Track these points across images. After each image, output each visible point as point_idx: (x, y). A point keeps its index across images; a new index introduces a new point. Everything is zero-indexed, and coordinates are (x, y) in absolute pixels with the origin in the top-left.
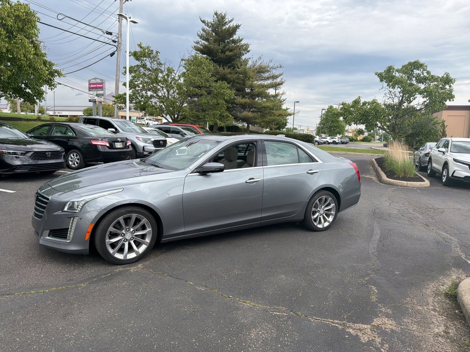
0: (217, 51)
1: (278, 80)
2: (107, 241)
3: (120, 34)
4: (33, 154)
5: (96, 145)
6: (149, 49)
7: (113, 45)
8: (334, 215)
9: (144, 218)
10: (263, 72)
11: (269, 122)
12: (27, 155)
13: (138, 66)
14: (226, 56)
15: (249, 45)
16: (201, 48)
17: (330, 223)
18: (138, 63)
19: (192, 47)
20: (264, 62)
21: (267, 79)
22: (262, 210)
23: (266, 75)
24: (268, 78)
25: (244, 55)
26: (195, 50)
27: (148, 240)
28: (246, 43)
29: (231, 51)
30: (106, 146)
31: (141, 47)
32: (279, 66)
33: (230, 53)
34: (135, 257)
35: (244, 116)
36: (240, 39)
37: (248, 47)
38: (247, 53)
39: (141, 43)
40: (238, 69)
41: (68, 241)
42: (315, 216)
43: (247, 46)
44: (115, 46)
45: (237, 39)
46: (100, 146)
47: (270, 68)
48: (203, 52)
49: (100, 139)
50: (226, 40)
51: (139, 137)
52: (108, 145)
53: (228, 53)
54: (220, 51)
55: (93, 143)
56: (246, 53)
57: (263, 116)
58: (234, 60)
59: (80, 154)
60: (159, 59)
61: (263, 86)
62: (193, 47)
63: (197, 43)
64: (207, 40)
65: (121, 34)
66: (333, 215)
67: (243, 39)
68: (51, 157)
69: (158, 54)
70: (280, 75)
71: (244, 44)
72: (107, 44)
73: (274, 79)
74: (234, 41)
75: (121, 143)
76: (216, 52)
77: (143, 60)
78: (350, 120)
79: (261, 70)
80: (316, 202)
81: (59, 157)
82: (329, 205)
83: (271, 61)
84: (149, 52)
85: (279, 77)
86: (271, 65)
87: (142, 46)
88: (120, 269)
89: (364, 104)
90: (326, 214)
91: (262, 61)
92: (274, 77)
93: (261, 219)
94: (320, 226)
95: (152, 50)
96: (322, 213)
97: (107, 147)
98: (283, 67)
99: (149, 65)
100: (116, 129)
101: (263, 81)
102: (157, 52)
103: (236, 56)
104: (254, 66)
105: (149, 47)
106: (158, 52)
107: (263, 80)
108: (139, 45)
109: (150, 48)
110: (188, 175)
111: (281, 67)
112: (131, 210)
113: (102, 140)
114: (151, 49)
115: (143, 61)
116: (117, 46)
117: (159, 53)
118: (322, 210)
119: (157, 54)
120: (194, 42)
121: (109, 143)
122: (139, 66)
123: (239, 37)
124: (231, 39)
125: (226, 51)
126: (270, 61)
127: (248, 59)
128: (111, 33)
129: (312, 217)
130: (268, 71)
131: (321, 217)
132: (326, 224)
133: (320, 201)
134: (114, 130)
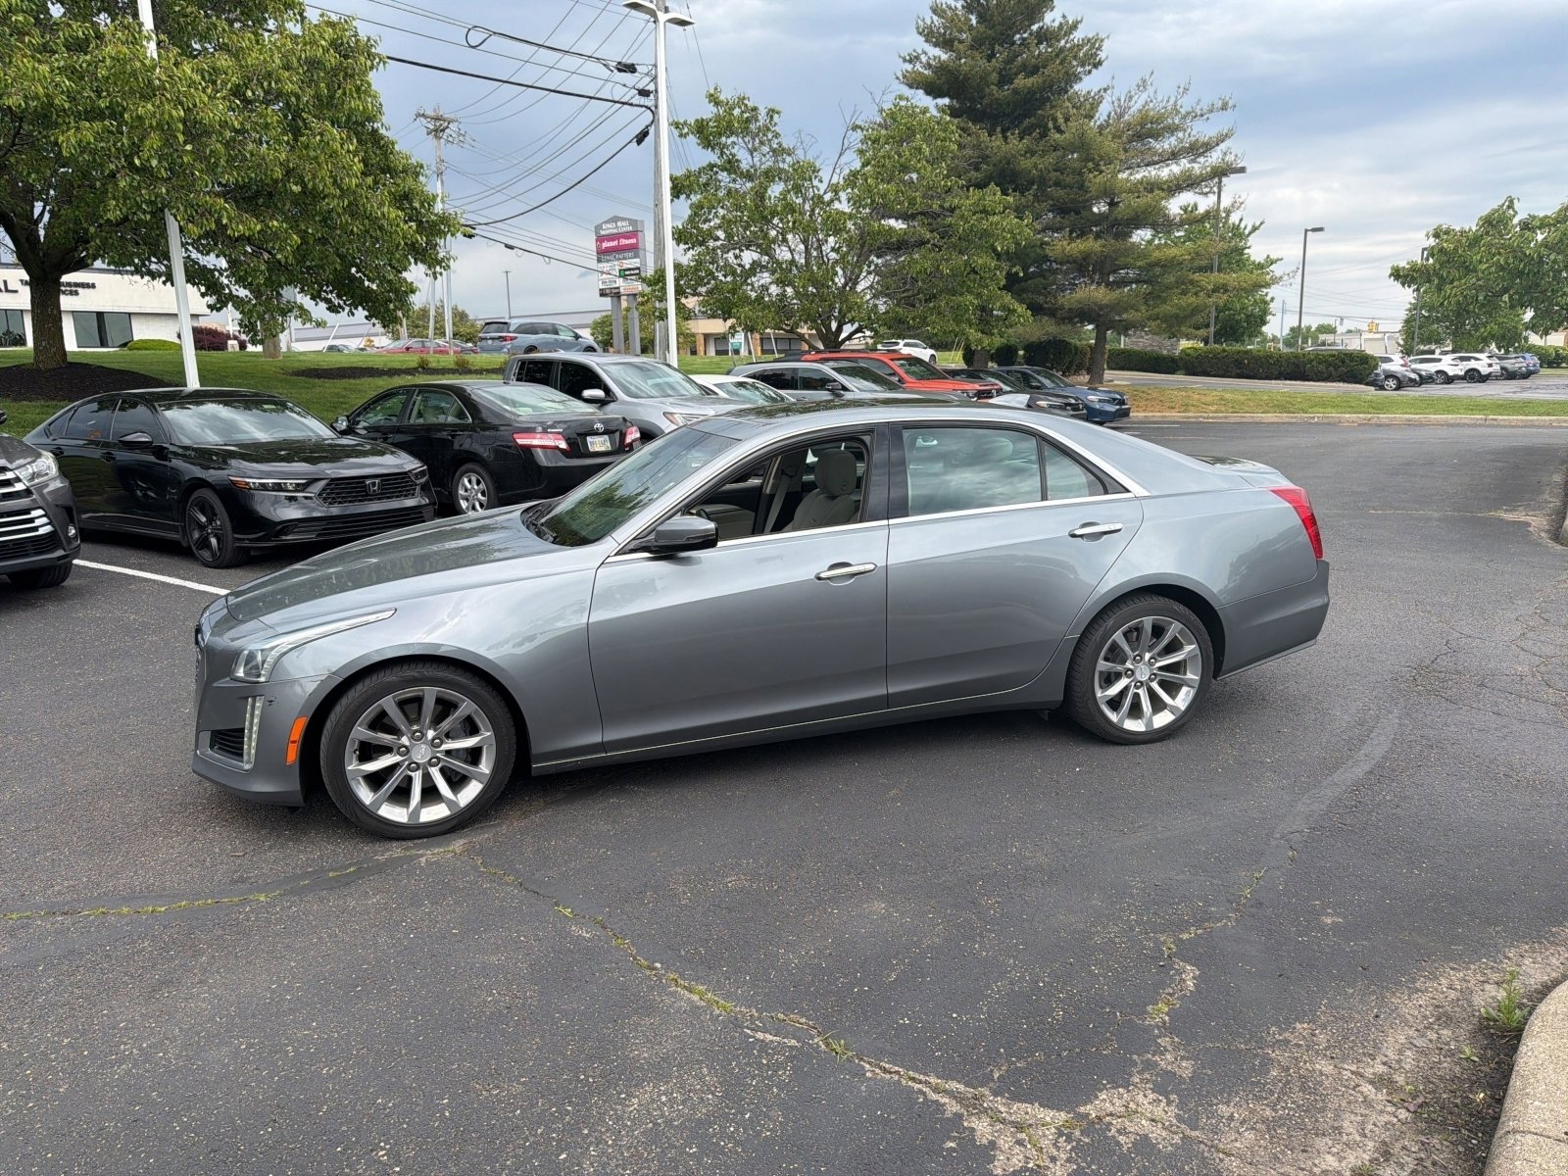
0: (981, 78)
1: (1214, 158)
2: (349, 768)
4: (328, 485)
5: (528, 449)
6: (746, 105)
7: (642, 106)
8: (1197, 686)
9: (464, 701)
10: (1157, 135)
11: (1177, 316)
12: (310, 489)
13: (711, 166)
14: (1016, 92)
15: (1102, 40)
16: (926, 77)
17: (1178, 714)
18: (711, 157)
19: (897, 78)
20: (1159, 97)
21: (1168, 160)
22: (887, 672)
23: (1168, 144)
24: (1174, 156)
25: (1081, 79)
26: (908, 85)
27: (485, 767)
28: (1091, 37)
29: (1033, 71)
30: (557, 448)
31: (717, 103)
32: (1220, 104)
33: (1030, 81)
34: (447, 817)
35: (1079, 302)
36: (1070, 23)
37: (1099, 49)
38: (1094, 71)
39: (716, 89)
40: (1057, 136)
41: (247, 767)
42: (1114, 690)
43: (1094, 44)
44: (649, 108)
45: (1056, 24)
46: (539, 450)
47: (1184, 117)
48: (933, 90)
49: (540, 429)
50: (1018, 36)
51: (672, 414)
52: (563, 445)
53: (1022, 82)
54: (994, 77)
55: (520, 441)
56: (1090, 72)
57: (1154, 298)
58: (1045, 100)
59: (487, 478)
60: (777, 135)
61: (1152, 186)
62: (901, 78)
63: (910, 61)
64: (946, 43)
66: (1193, 687)
67: (1081, 21)
68: (382, 494)
69: (776, 116)
70: (1222, 139)
71: (1083, 40)
72: (624, 103)
73: (1200, 155)
74: (1044, 36)
75: (606, 437)
76: (978, 84)
77: (725, 146)
78: (1456, 295)
79: (1144, 131)
80: (1114, 642)
81: (408, 490)
82: (1173, 647)
83: (1186, 89)
84: (745, 116)
85: (1217, 145)
86: (1186, 104)
87: (722, 97)
88: (396, 850)
89: (1526, 226)
90: (1163, 684)
91: (1152, 95)
92: (1197, 149)
93: (887, 700)
94: (1134, 726)
95: (755, 109)
96: (1144, 678)
97: (562, 450)
98: (1235, 106)
99: (745, 161)
100: (607, 390)
101: (1157, 166)
102: (771, 113)
103: (1051, 87)
104: (1121, 115)
105: (744, 98)
106: (773, 111)
107: (1157, 163)
108: (712, 95)
109: (746, 102)
110: (607, 561)
111: (1224, 107)
112: (416, 674)
113: (545, 431)
114: (750, 104)
115: (725, 150)
116: (653, 109)
117: (778, 113)
118: (1144, 668)
119: (772, 117)
120: (901, 60)
121: (568, 440)
122: (715, 166)
123: (1064, 17)
124: (1035, 28)
125: (1016, 74)
126: (1181, 90)
127: (1099, 91)
128: (633, 65)
129: (1099, 694)
130: (1172, 130)
131: (1140, 691)
132: (1163, 719)
133: (1133, 635)
134: (599, 393)
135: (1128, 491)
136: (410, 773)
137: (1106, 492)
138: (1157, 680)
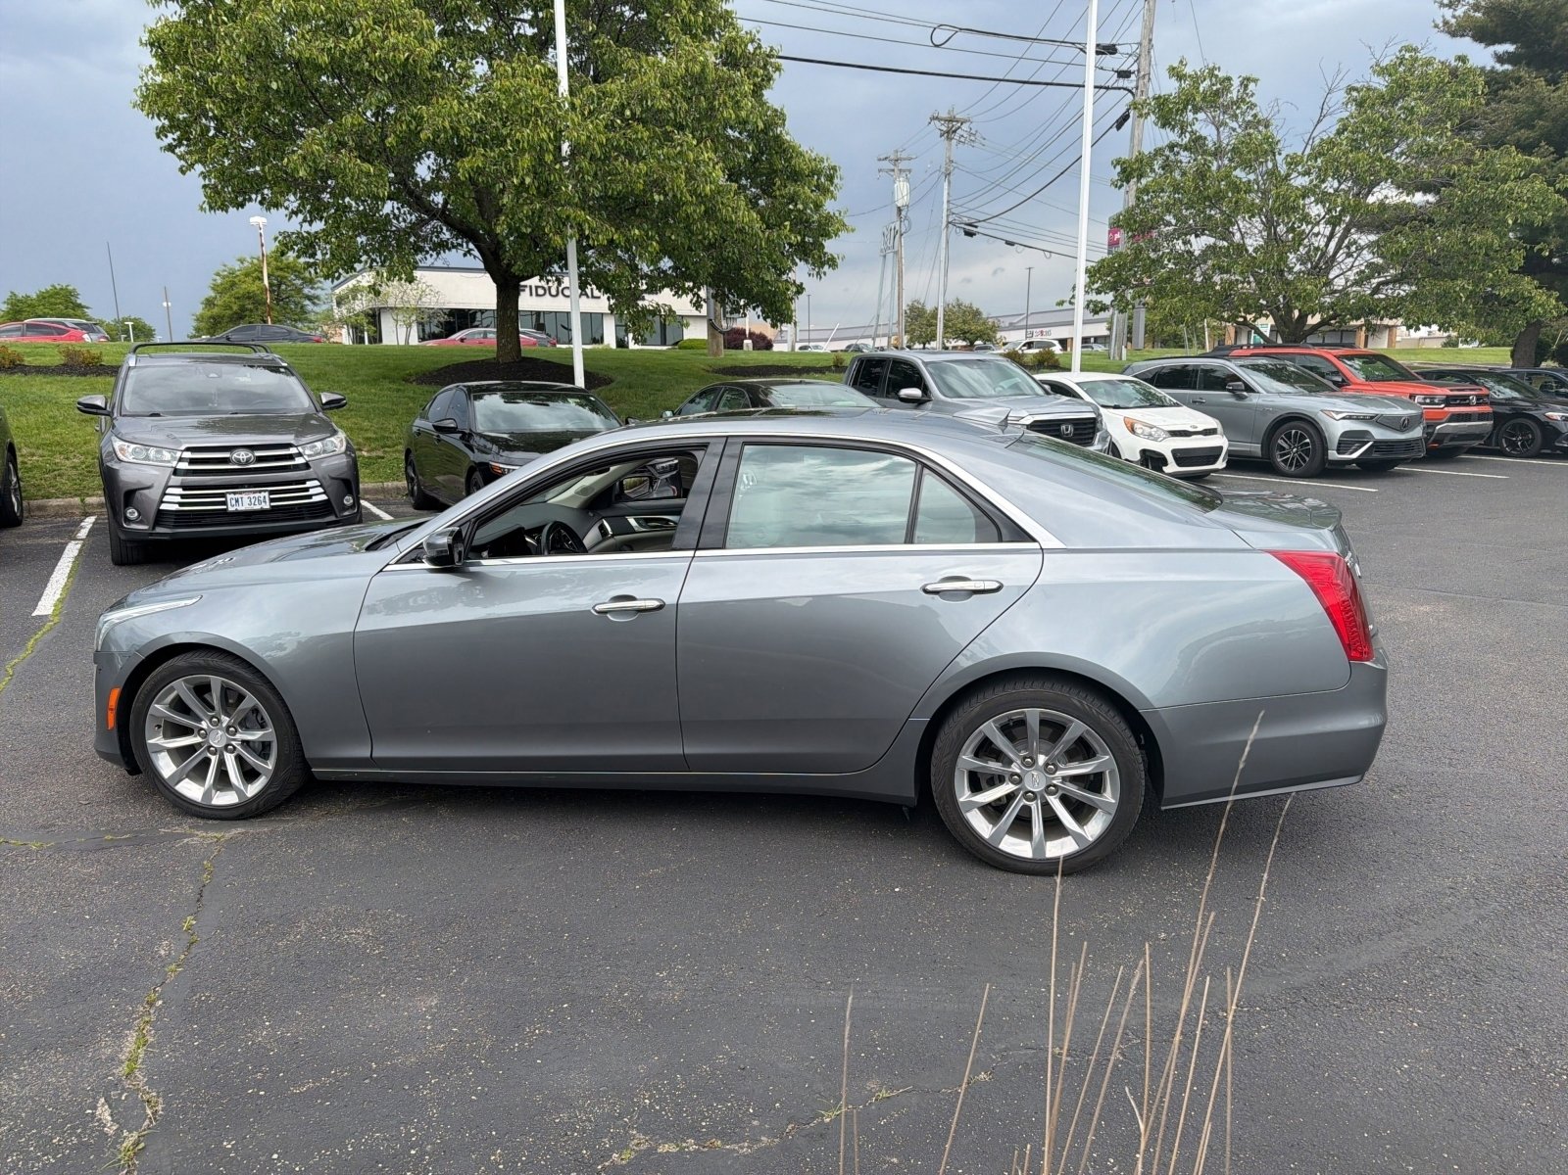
0: (1550, 14)
2: (154, 741)
3: (1145, 43)
6: (1217, 76)
7: (1119, 89)
8: (1113, 812)
9: (248, 695)
13: (1171, 147)
16: (1474, 21)
17: (1084, 846)
18: (1171, 136)
19: (1436, 26)
22: (681, 728)
26: (1449, 33)
27: (271, 764)
31: (1180, 77)
34: (235, 805)
39: (1181, 62)
42: (990, 796)
44: (1130, 91)
48: (1484, 36)
60: (1252, 106)
62: (1441, 25)
63: (1450, 6)
65: (1150, 40)
66: (1110, 814)
69: (1251, 86)
72: (1107, 88)
76: (1547, 21)
77: (1188, 123)
80: (985, 736)
82: (1079, 755)
84: (1215, 88)
87: (1188, 70)
88: (184, 826)
95: (1229, 79)
96: (1038, 789)
99: (1210, 137)
100: (925, 389)
102: (1246, 82)
105: (1214, 68)
106: (1248, 79)
108: (1174, 69)
109: (1216, 72)
110: (388, 568)
114: (1221, 74)
115: (1188, 128)
116: (1134, 91)
117: (1255, 81)
118: (1037, 775)
119: (1247, 86)
122: (1177, 145)
128: (1114, 45)
129: (962, 798)
131: (1033, 805)
132: (1059, 848)
133: (1014, 730)
134: (916, 392)
135: (1034, 540)
136: (209, 755)
137: (1000, 540)
138: (1058, 795)
